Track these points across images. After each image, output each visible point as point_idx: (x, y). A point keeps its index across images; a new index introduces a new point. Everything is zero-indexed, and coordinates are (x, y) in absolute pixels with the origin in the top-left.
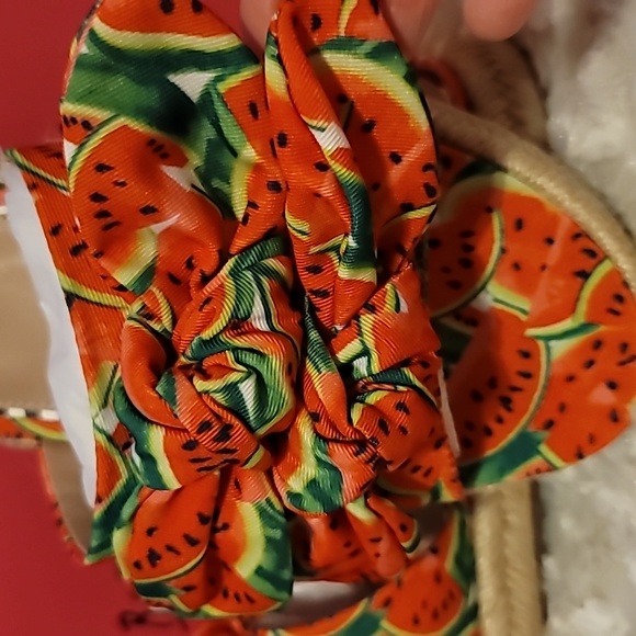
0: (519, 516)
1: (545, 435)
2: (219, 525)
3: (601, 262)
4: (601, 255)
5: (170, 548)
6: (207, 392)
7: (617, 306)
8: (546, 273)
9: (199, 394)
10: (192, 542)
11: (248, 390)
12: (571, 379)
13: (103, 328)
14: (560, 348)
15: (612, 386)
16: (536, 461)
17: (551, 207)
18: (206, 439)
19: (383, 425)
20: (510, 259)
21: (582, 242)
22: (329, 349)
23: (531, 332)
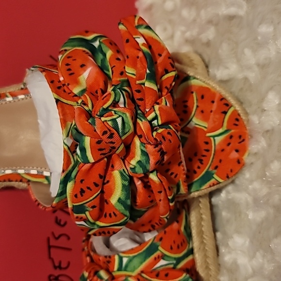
0: (206, 216)
1: (215, 171)
2: (105, 182)
3: (230, 108)
4: (230, 106)
5: (88, 188)
6: (106, 121)
7: (237, 123)
8: (212, 113)
9: (103, 122)
10: (96, 185)
11: (119, 121)
12: (223, 150)
13: (68, 111)
14: (218, 140)
15: (237, 151)
16: (212, 181)
17: (213, 90)
18: (105, 138)
19: (163, 137)
20: (200, 109)
21: (223, 101)
22: (144, 115)
23: (208, 135)
